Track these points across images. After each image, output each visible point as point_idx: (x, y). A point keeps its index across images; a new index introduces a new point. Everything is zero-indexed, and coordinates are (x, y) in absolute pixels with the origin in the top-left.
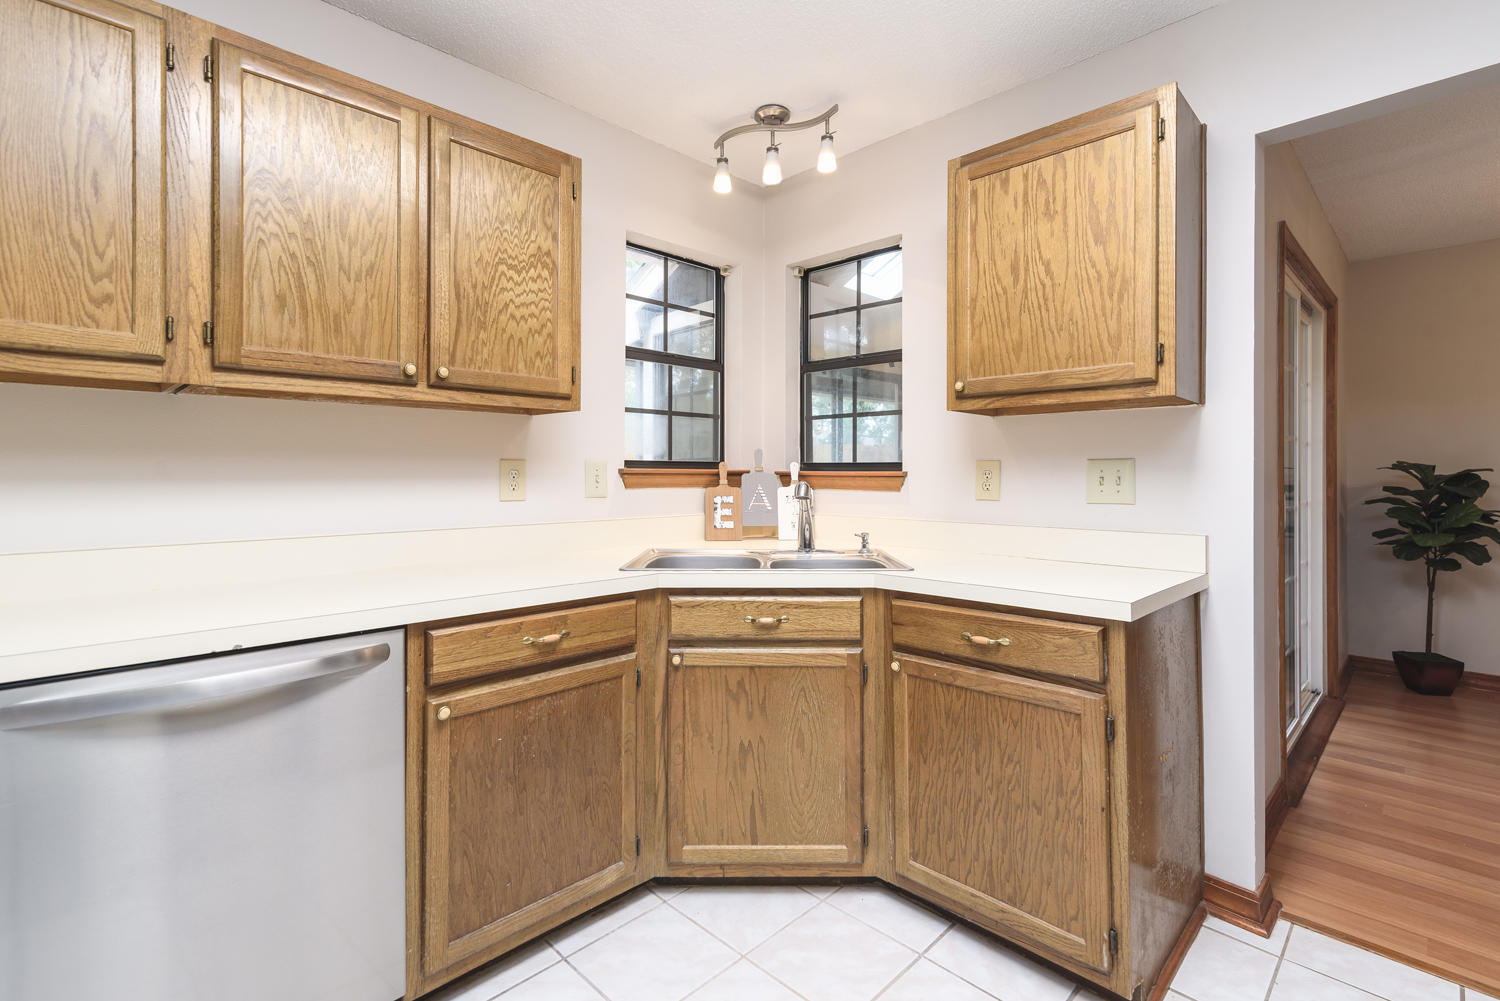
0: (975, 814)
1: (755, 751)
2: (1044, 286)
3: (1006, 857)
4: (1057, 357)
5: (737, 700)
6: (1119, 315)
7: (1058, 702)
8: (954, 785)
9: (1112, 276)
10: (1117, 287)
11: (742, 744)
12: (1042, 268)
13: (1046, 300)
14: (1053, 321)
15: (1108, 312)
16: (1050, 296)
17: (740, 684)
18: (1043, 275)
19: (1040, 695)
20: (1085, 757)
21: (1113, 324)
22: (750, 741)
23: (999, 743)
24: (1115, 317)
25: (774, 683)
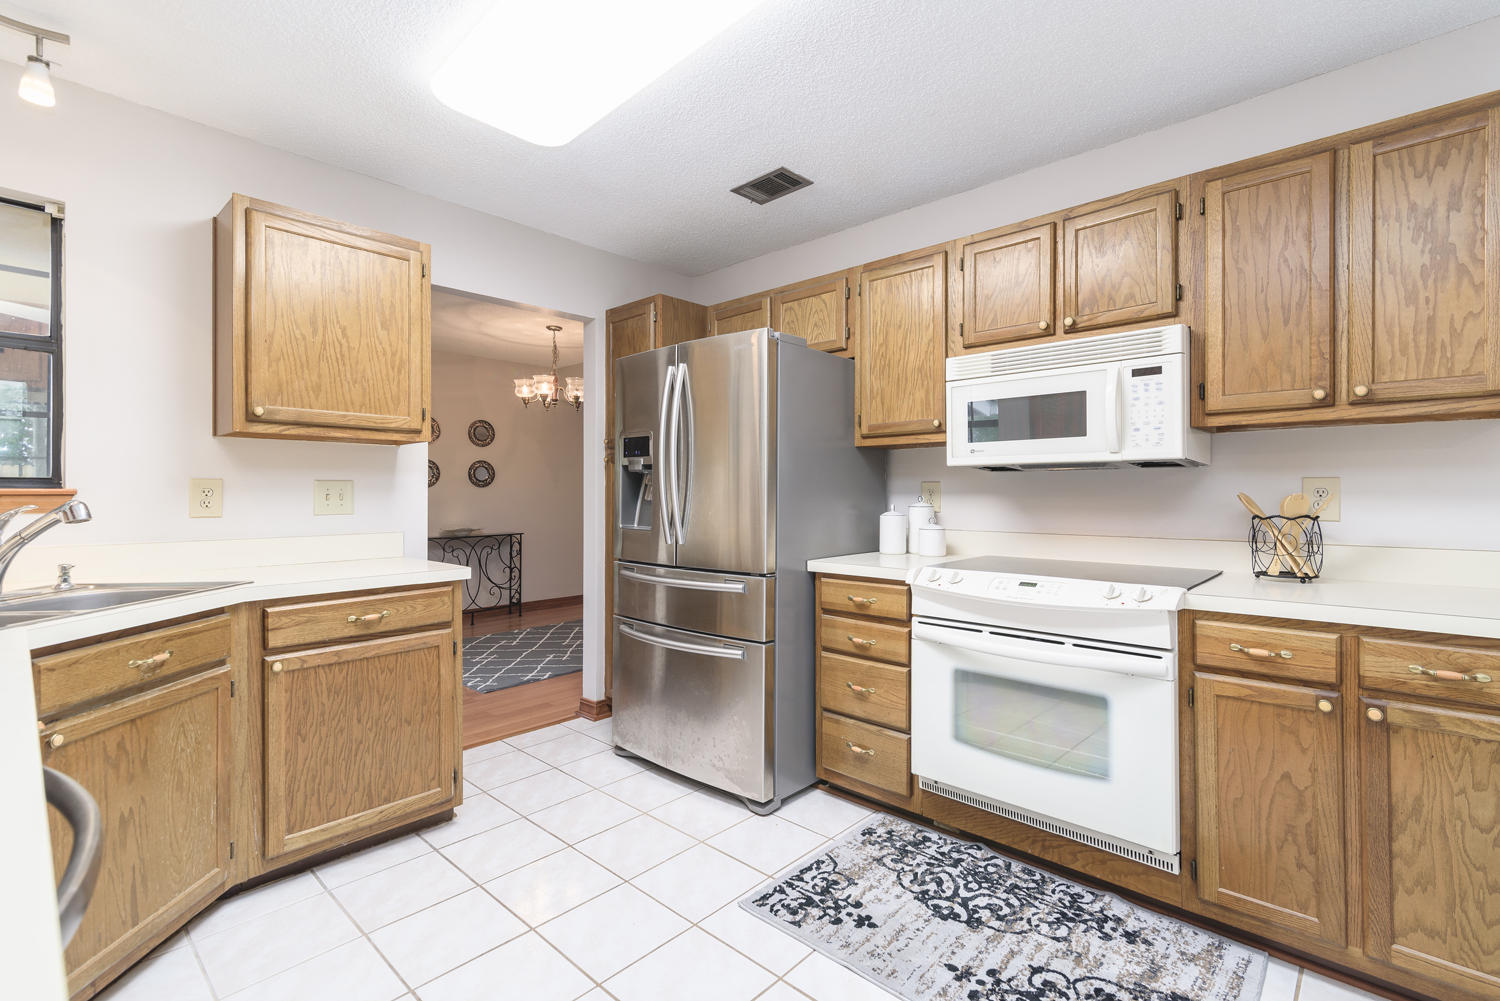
0: (356, 755)
1: (137, 819)
2: (341, 345)
3: (383, 773)
4: (352, 403)
5: (116, 767)
6: (399, 383)
7: (425, 643)
8: (336, 744)
9: (394, 354)
10: (397, 363)
11: (122, 816)
12: (339, 332)
13: (342, 356)
14: (348, 375)
15: (391, 380)
16: (346, 354)
17: (120, 746)
18: (340, 337)
19: (413, 642)
20: (443, 671)
21: (394, 388)
22: (131, 809)
23: (378, 691)
24: (396, 383)
25: (156, 730)
